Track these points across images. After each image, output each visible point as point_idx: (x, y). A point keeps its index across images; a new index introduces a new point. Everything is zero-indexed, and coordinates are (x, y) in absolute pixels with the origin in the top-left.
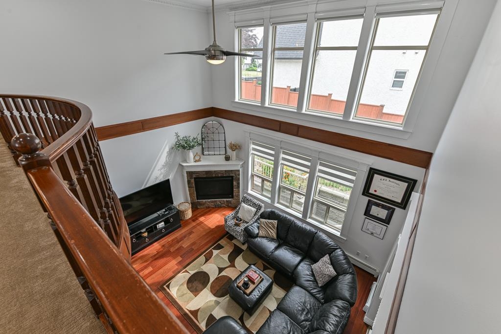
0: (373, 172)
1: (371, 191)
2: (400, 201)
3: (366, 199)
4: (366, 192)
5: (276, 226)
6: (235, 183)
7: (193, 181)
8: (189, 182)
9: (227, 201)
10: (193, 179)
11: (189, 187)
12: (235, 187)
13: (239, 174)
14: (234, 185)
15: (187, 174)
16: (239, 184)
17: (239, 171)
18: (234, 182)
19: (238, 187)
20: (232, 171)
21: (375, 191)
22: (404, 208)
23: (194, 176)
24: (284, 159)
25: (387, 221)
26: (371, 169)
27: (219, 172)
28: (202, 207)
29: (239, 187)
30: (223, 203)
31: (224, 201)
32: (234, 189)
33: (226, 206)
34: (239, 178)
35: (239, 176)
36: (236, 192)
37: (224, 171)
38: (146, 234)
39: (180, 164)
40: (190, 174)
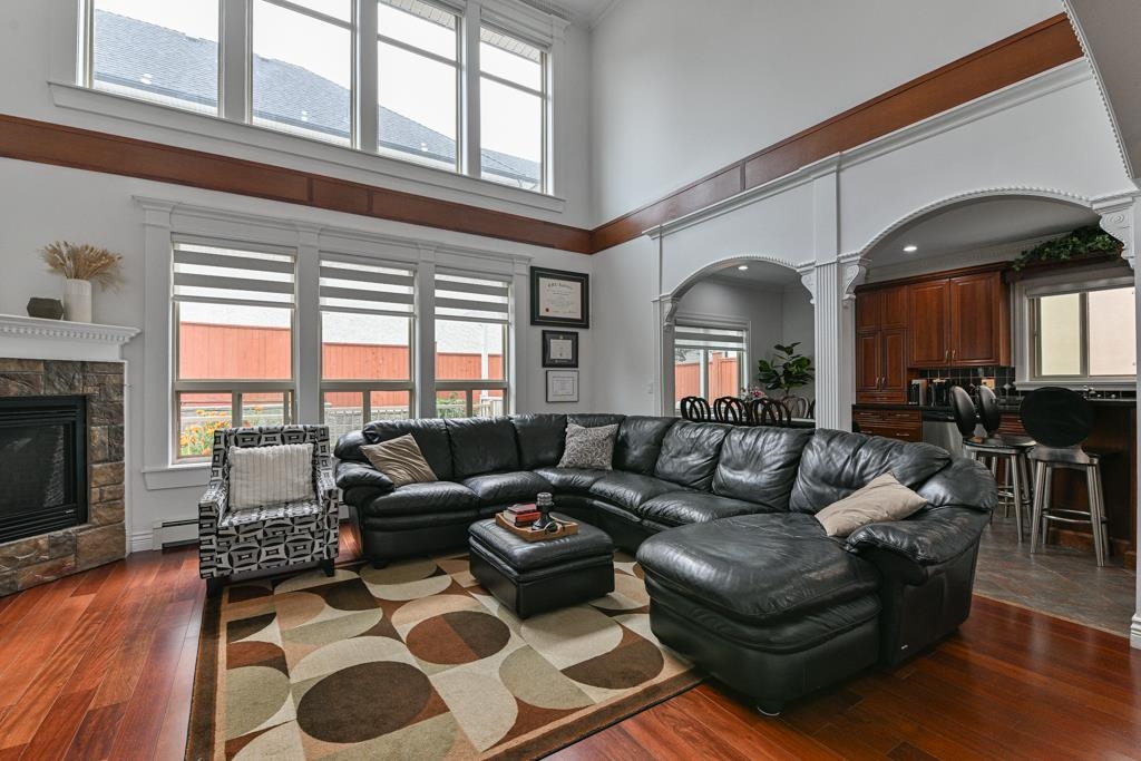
0: (536, 274)
1: (542, 313)
2: (579, 317)
3: (539, 330)
4: (536, 319)
5: (417, 446)
6: (98, 433)
9: (54, 544)
12: (100, 455)
13: (122, 385)
14: (93, 443)
16: (118, 434)
17: (116, 367)
18: (94, 428)
19: (117, 454)
21: (547, 310)
22: (587, 326)
25: (574, 363)
29: (122, 452)
31: (36, 546)
32: (96, 466)
33: (49, 571)
34: (122, 407)
35: (122, 393)
36: (102, 480)
37: (42, 367)
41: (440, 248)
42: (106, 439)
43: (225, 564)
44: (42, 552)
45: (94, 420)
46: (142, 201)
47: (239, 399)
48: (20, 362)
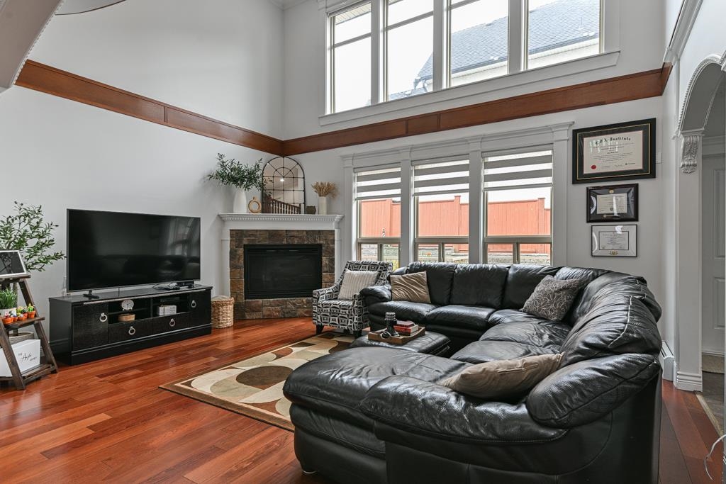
0: (579, 136)
1: (587, 170)
2: (640, 167)
3: (583, 188)
4: (578, 176)
5: (425, 279)
6: (325, 260)
7: (241, 251)
8: (233, 255)
10: (242, 249)
11: (232, 266)
12: (325, 269)
13: (334, 240)
14: (324, 264)
15: (232, 236)
16: (332, 261)
17: (332, 232)
18: (324, 258)
19: (332, 270)
20: (319, 232)
21: (594, 167)
22: (652, 175)
23: (245, 242)
24: (419, 184)
25: (631, 216)
26: (575, 132)
27: (295, 234)
28: (254, 316)
29: (334, 268)
30: (299, 307)
31: (302, 301)
32: (324, 274)
33: (306, 312)
34: (334, 249)
35: (334, 243)
36: (326, 280)
37: (305, 233)
38: (132, 318)
39: (218, 215)
40: (237, 235)
41: (483, 138)
42: (327, 263)
43: (319, 320)
44: (304, 304)
45: (323, 254)
46: (343, 157)
47: (381, 248)
48: (298, 231)
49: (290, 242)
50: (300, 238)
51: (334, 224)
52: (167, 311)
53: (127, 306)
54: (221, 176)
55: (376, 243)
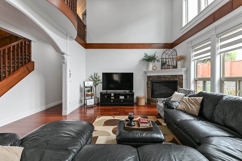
6: (178, 87)
7: (150, 82)
8: (147, 83)
11: (147, 87)
15: (147, 78)
17: (182, 76)
20: (176, 76)
23: (151, 79)
27: (166, 76)
28: (153, 104)
34: (183, 83)
38: (113, 98)
39: (144, 72)
40: (149, 77)
45: (178, 85)
46: (187, 43)
47: (204, 82)
48: (168, 75)
49: (165, 80)
50: (168, 78)
51: (183, 72)
52: (122, 97)
53: (112, 95)
54: (144, 59)
55: (202, 80)
